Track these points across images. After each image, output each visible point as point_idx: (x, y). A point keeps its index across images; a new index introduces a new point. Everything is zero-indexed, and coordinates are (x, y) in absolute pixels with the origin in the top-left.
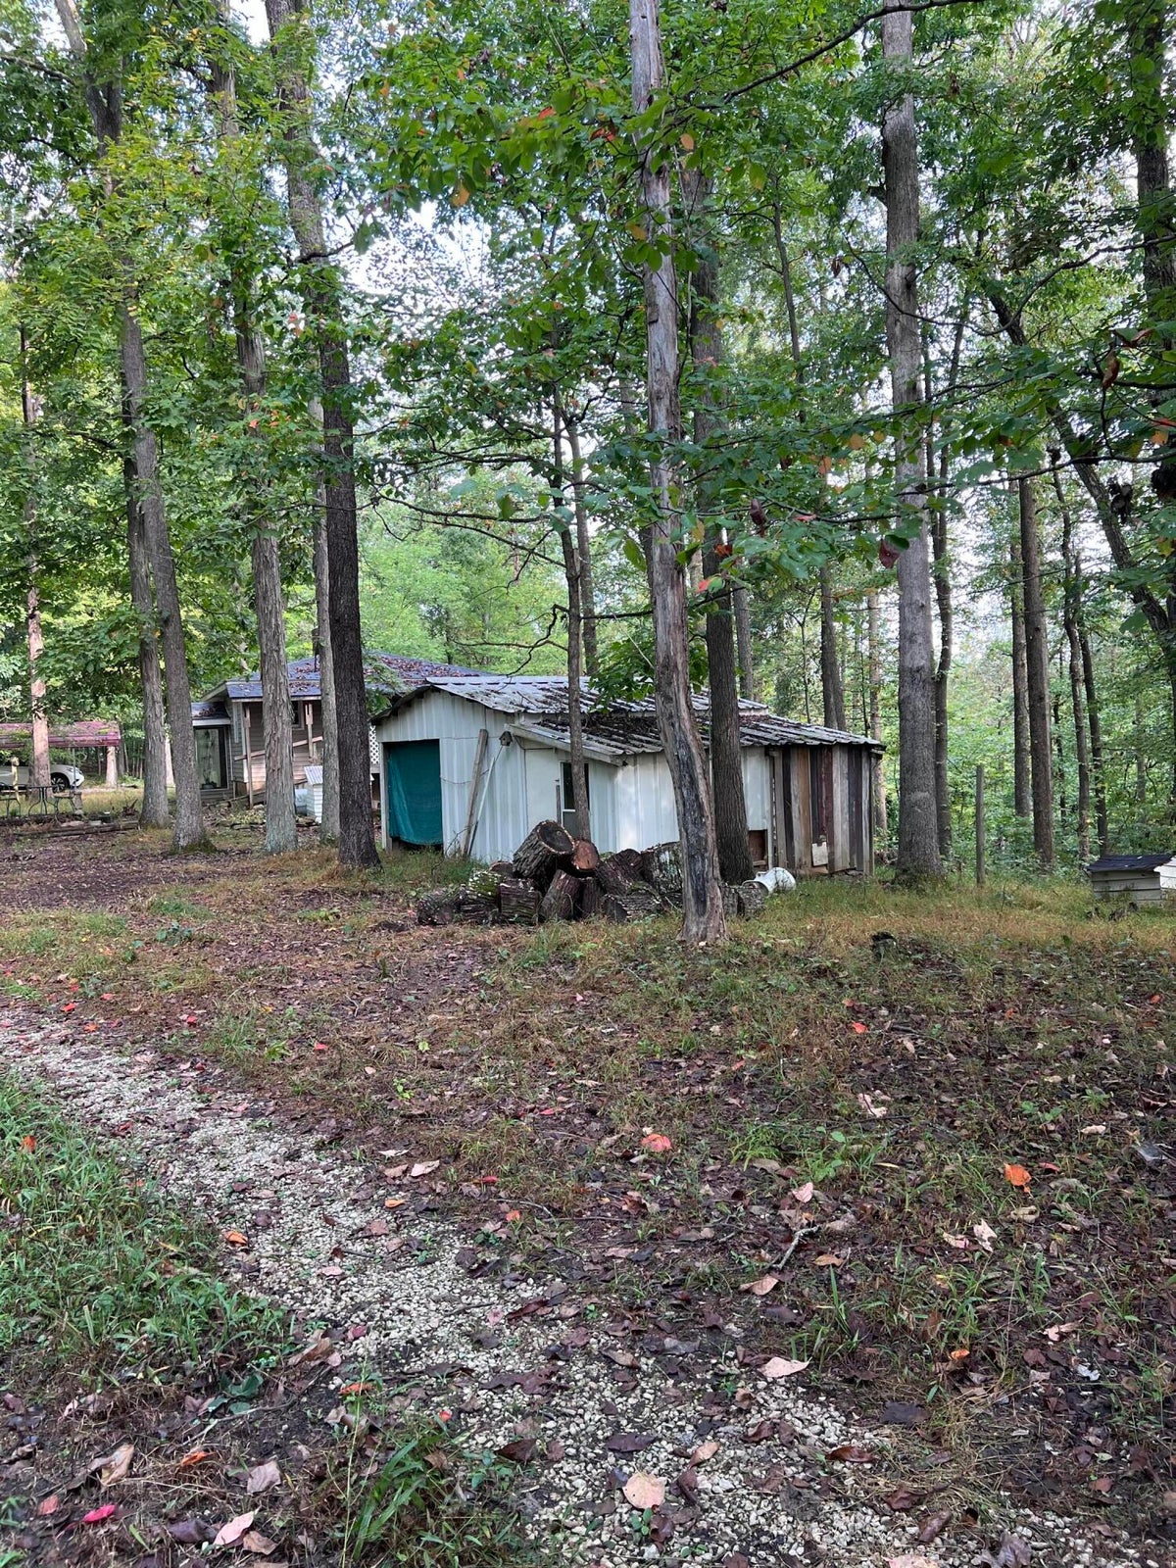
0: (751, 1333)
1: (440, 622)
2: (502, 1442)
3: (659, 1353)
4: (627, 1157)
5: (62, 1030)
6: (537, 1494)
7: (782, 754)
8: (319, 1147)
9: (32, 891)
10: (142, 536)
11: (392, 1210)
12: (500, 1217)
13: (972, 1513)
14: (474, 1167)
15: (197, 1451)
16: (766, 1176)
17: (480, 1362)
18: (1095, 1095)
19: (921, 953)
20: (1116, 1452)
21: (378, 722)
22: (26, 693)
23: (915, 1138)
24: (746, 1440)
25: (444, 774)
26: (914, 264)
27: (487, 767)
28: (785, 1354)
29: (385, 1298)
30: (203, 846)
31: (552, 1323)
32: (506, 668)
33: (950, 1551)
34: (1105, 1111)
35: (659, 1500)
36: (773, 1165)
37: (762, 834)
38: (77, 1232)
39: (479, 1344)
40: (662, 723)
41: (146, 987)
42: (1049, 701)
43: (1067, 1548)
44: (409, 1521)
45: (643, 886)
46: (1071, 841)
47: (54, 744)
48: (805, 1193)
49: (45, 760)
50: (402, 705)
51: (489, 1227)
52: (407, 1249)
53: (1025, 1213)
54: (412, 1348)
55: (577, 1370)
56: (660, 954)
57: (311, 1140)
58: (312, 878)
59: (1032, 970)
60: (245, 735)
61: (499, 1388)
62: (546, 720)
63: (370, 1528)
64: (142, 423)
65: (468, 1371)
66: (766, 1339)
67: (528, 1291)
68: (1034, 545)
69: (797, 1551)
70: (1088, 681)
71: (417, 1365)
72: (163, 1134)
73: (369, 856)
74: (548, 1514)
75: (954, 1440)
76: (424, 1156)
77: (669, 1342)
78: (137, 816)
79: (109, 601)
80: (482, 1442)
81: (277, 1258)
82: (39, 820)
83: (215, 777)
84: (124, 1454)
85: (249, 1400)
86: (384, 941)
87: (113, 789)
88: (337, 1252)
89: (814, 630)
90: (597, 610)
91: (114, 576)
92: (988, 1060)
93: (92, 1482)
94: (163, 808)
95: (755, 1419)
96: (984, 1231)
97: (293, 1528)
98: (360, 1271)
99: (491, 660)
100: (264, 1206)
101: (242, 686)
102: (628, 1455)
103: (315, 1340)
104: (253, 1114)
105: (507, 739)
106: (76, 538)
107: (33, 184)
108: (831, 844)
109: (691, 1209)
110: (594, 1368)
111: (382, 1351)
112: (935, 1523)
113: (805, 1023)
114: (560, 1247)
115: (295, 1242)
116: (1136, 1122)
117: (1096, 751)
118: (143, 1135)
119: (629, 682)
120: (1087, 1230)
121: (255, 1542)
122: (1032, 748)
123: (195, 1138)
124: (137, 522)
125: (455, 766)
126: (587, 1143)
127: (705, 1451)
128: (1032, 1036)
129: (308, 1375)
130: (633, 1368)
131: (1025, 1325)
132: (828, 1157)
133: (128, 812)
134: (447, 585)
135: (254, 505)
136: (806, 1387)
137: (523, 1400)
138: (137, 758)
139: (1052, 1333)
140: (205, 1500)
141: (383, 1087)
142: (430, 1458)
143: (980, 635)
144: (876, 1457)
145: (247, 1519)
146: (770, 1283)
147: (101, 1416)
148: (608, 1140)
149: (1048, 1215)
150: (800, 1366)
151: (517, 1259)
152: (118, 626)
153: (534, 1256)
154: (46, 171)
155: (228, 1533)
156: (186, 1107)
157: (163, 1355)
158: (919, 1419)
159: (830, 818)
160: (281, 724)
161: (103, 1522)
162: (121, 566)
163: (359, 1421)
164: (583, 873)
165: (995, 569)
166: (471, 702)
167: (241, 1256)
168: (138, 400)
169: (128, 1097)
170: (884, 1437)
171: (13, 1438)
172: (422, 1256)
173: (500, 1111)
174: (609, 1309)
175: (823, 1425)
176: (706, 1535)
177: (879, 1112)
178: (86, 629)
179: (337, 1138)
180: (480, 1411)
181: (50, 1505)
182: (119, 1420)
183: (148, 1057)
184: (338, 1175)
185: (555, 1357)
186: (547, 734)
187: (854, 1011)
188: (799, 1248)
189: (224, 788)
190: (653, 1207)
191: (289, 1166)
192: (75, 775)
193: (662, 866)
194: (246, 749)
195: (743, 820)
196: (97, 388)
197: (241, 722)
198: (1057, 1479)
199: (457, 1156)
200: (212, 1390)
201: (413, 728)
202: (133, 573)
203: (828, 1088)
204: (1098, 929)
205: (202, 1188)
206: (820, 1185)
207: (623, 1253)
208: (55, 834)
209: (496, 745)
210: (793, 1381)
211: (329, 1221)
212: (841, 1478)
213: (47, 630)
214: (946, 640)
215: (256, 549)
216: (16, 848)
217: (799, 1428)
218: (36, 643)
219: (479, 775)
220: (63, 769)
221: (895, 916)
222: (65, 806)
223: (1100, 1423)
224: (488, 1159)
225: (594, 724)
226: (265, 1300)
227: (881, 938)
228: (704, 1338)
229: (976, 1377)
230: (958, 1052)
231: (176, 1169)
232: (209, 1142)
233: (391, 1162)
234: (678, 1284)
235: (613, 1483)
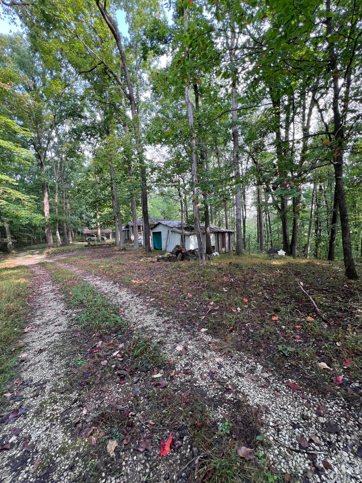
0: (200, 325)
1: (163, 213)
2: (159, 341)
3: (185, 328)
4: (185, 298)
5: (99, 278)
6: (163, 349)
7: (217, 233)
8: (137, 296)
9: (97, 256)
10: (114, 199)
11: (147, 306)
12: (163, 307)
13: (229, 352)
14: (161, 299)
15: (111, 342)
16: (206, 301)
17: (157, 329)
18: (261, 288)
19: (237, 266)
20: (253, 343)
21: (152, 229)
22: (97, 225)
23: (231, 295)
24: (196, 341)
25: (162, 237)
26: (238, 152)
27: (169, 236)
28: (204, 328)
29: (144, 319)
30: (124, 249)
31: (169, 323)
32: (172, 220)
33: (225, 357)
34: (261, 291)
35: (181, 350)
36: (207, 299)
37: (214, 247)
38: (98, 309)
39: (157, 326)
40: (195, 228)
41: (113, 271)
42: (263, 224)
43: (243, 357)
44: (142, 352)
45: (193, 255)
46: (266, 247)
47: (101, 233)
48: (212, 303)
49: (100, 236)
50: (156, 226)
51: (161, 309)
52: (148, 312)
53: (246, 306)
54: (147, 327)
55: (172, 331)
56: (194, 266)
57: (136, 295)
58: (141, 254)
59: (255, 268)
60: (131, 231)
61: (159, 333)
62: (178, 228)
63: (136, 353)
64: (114, 181)
65: (155, 330)
66: (202, 325)
67: (166, 318)
68: (260, 198)
69: (201, 357)
70: (269, 221)
71: (147, 329)
72: (113, 294)
73: (150, 250)
74: (164, 352)
75: (228, 341)
76: (153, 298)
77: (187, 326)
78: (114, 244)
79: (110, 210)
80: (155, 341)
81: (128, 313)
82: (99, 245)
83: (127, 238)
84: (100, 342)
85: (121, 334)
86: (151, 264)
87: (111, 240)
88: (137, 312)
89: (224, 213)
90: (188, 210)
91: (110, 206)
92: (245, 282)
93: (95, 346)
94: (118, 243)
95: (198, 338)
96: (239, 309)
97: (125, 353)
98: (141, 315)
99: (171, 218)
100: (127, 305)
101: (130, 224)
102: (178, 343)
103: (132, 325)
104: (127, 291)
105: (172, 231)
106: (104, 200)
107: (96, 143)
108: (225, 248)
109: (194, 306)
110: (175, 330)
111: (142, 327)
112: (223, 353)
113: (216, 277)
114: (172, 312)
115: (131, 311)
116: (266, 292)
117: (270, 233)
118: (110, 294)
119: (192, 222)
120: (255, 309)
121: (119, 355)
122: (260, 232)
123: (118, 295)
124: (113, 197)
125: (164, 236)
126: (179, 296)
127: (190, 342)
128: (253, 278)
129: (130, 331)
130: (181, 330)
131: (242, 323)
132: (216, 298)
133: (113, 244)
134: (164, 206)
135: (131, 194)
136: (207, 333)
137: (163, 335)
138: (114, 235)
139: (247, 325)
140: (112, 349)
141: (148, 287)
142: (147, 343)
143: (252, 214)
144: (216, 343)
145: (118, 352)
146: (204, 317)
147: (98, 337)
148: (182, 295)
149: (250, 307)
150: (206, 330)
151: (165, 313)
152: (110, 214)
153: (168, 313)
154: (98, 141)
155: (115, 354)
156: (117, 290)
157: (108, 328)
158: (224, 338)
159: (225, 244)
160: (136, 229)
161: (96, 352)
162: (111, 204)
163: (137, 337)
164: (184, 253)
165: (254, 203)
166: (166, 226)
167: (123, 313)
168: (113, 178)
169: (108, 288)
170: (218, 340)
171: (85, 340)
172: (150, 313)
173: (166, 291)
174: (178, 321)
175: (209, 338)
176: (188, 355)
177: (225, 291)
178: (105, 215)
179: (140, 295)
180: (156, 336)
181: (89, 350)
182: (101, 337)
183: (112, 282)
184: (139, 301)
185: (169, 328)
186: (178, 230)
187: (224, 275)
188: (209, 312)
189: (128, 240)
190: (188, 306)
191: (132, 299)
192: (105, 238)
193: (196, 252)
194: (132, 233)
195: (211, 244)
196: (107, 176)
197: (131, 229)
198: (243, 347)
199: (158, 298)
200: (115, 333)
201: (157, 230)
202: (113, 205)
203: (218, 287)
204: (267, 262)
205: (118, 302)
206: (214, 302)
207: (182, 312)
208: (101, 247)
209: (170, 232)
210: (205, 332)
211: (137, 308)
212: (210, 346)
213: (100, 215)
214: (246, 215)
215: (132, 201)
216: (95, 250)
217: (205, 339)
218: (98, 217)
219: (168, 237)
220: (103, 237)
221: (234, 260)
222: (103, 243)
223: (252, 338)
224: (163, 298)
225: (186, 229)
226: (125, 319)
227: (230, 263)
228: (193, 326)
229: (234, 331)
230: (240, 281)
231: (114, 300)
232: (120, 295)
233: (147, 299)
234: (190, 317)
235: (175, 347)
